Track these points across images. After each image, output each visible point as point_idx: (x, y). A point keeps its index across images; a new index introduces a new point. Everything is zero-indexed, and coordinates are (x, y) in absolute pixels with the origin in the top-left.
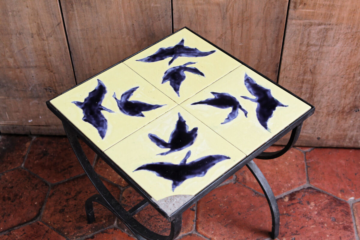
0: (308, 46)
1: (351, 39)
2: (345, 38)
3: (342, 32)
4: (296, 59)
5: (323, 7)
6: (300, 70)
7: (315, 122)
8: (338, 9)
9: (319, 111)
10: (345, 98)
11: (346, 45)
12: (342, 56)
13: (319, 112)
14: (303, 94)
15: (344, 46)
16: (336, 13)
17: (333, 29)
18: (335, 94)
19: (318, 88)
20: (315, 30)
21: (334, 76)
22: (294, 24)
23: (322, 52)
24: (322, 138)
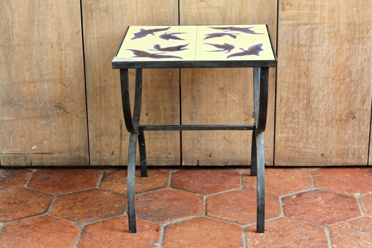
0: (299, 47)
1: (335, 38)
2: (329, 37)
3: (326, 31)
4: (290, 61)
5: (306, 7)
6: (295, 73)
7: (316, 133)
8: (319, 9)
9: (318, 119)
10: (340, 104)
11: (331, 45)
12: (330, 56)
13: (318, 121)
14: (301, 100)
15: (330, 46)
16: (318, 12)
17: (318, 28)
18: (331, 98)
19: (313, 93)
20: (303, 30)
21: (326, 78)
22: (284, 25)
23: (312, 53)
24: (326, 155)
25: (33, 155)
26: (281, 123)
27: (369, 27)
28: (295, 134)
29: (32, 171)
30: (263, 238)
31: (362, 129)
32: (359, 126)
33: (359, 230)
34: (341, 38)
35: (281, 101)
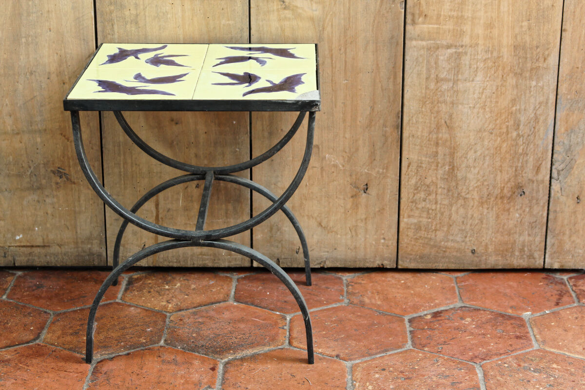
0: (437, 82)
1: (493, 69)
2: (485, 67)
3: (480, 57)
4: (424, 103)
5: (449, 20)
6: (430, 123)
7: (464, 218)
8: (470, 23)
9: (467, 196)
10: (501, 171)
11: (488, 79)
12: (486, 97)
14: (440, 165)
15: (486, 80)
16: (467, 28)
17: (467, 53)
18: (487, 163)
19: (459, 154)
20: (444, 55)
21: (480, 131)
22: (415, 47)
23: (457, 91)
24: (478, 251)
25: (18, 248)
26: (409, 201)
27: (547, 53)
28: (430, 218)
29: (15, 274)
30: (379, 381)
31: (535, 213)
32: (531, 207)
33: (530, 369)
34: (504, 69)
35: (409, 166)
